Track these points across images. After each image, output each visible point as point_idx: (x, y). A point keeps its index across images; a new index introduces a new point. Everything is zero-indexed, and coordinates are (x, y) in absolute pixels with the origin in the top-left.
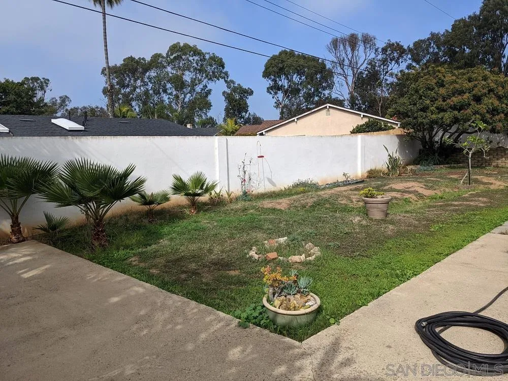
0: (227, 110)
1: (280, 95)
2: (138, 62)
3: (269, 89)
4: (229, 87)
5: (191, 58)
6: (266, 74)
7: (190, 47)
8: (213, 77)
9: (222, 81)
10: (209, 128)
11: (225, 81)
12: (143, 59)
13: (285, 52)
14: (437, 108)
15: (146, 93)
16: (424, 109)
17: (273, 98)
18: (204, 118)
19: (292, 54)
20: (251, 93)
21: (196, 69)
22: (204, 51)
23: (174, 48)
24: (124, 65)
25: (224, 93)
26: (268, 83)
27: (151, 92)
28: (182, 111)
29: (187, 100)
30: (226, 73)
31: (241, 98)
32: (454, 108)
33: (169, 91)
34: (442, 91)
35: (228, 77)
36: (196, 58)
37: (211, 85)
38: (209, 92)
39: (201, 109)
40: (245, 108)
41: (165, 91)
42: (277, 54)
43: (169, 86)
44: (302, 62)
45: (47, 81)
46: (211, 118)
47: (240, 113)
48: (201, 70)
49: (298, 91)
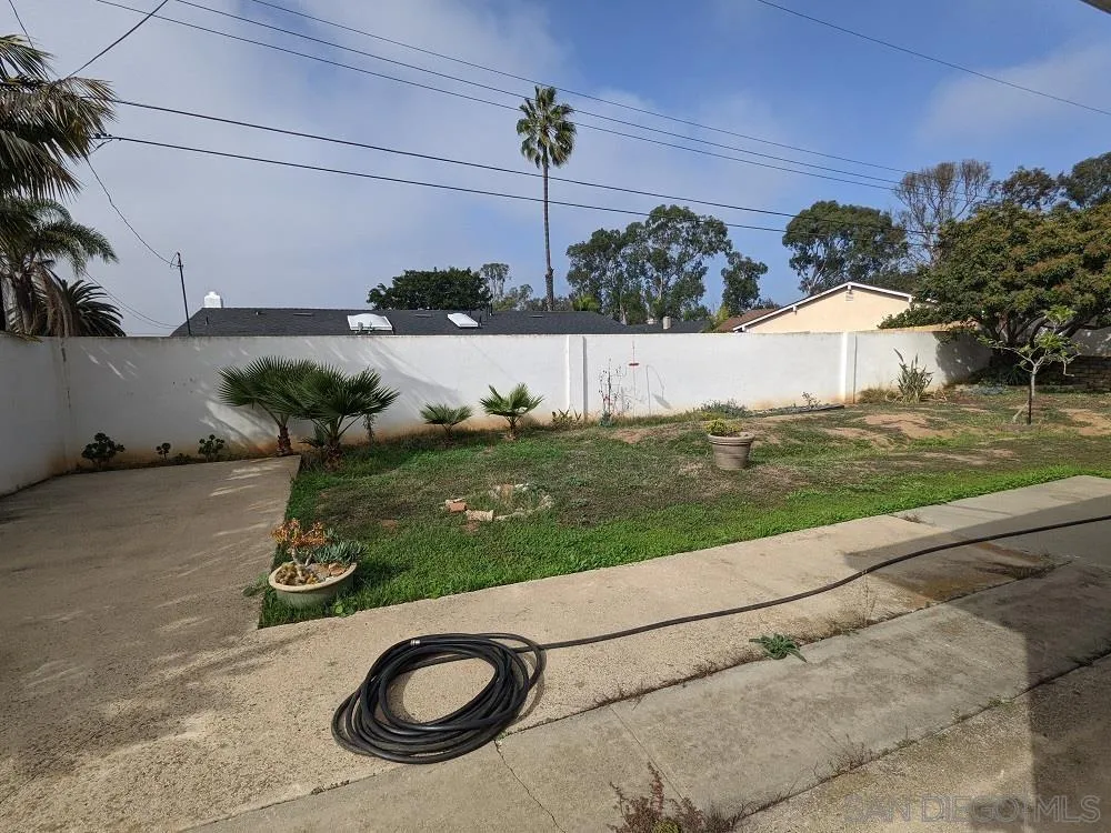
0: (726, 296)
1: (811, 270)
2: (610, 236)
3: (794, 262)
4: (731, 263)
5: (679, 226)
6: (789, 240)
7: (679, 210)
8: (711, 249)
9: (721, 254)
10: (699, 322)
11: (727, 254)
12: (617, 232)
13: (820, 205)
14: (1004, 284)
15: (620, 277)
16: (979, 286)
17: (799, 274)
18: (693, 307)
19: (832, 207)
20: (765, 269)
21: (687, 240)
22: (697, 214)
23: (657, 214)
24: (592, 241)
25: (723, 271)
26: (791, 252)
27: (626, 275)
28: (663, 300)
29: (670, 284)
30: (729, 244)
31: (750, 278)
32: (1038, 282)
33: (649, 274)
34: (1020, 252)
35: (730, 248)
36: (686, 225)
37: (707, 262)
38: (704, 271)
39: (690, 296)
40: (754, 293)
41: (644, 273)
42: (809, 208)
43: (648, 265)
44: (848, 218)
45: (506, 268)
46: (703, 308)
47: (745, 299)
48: (694, 241)
49: (842, 261)
